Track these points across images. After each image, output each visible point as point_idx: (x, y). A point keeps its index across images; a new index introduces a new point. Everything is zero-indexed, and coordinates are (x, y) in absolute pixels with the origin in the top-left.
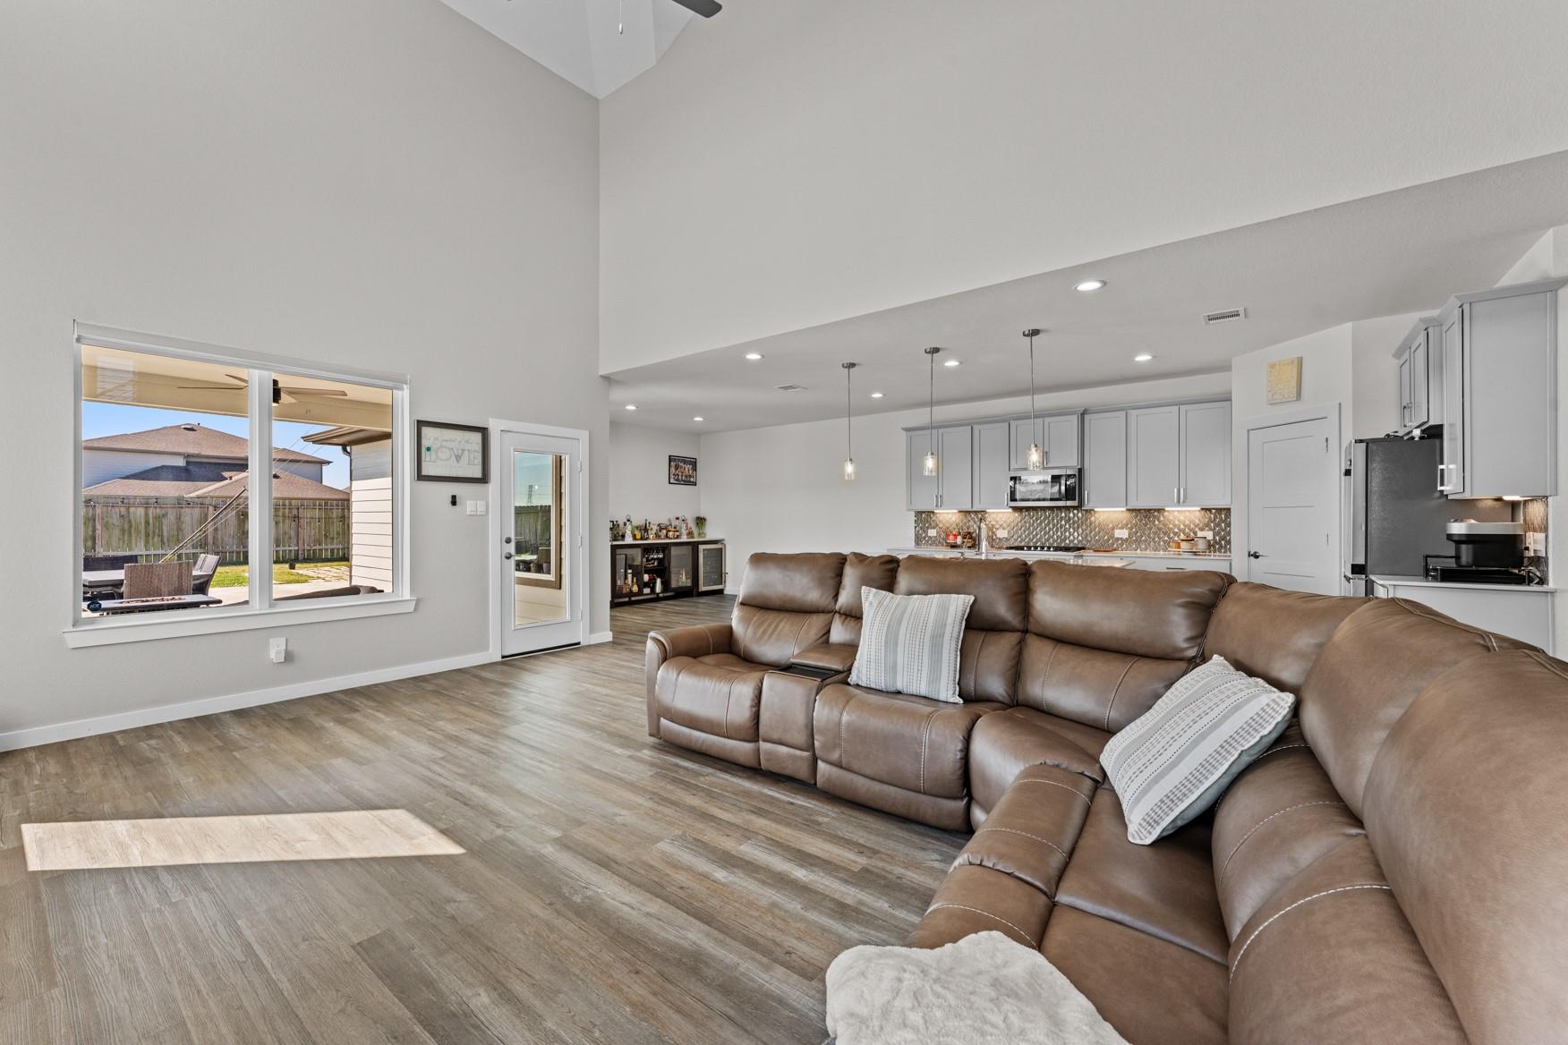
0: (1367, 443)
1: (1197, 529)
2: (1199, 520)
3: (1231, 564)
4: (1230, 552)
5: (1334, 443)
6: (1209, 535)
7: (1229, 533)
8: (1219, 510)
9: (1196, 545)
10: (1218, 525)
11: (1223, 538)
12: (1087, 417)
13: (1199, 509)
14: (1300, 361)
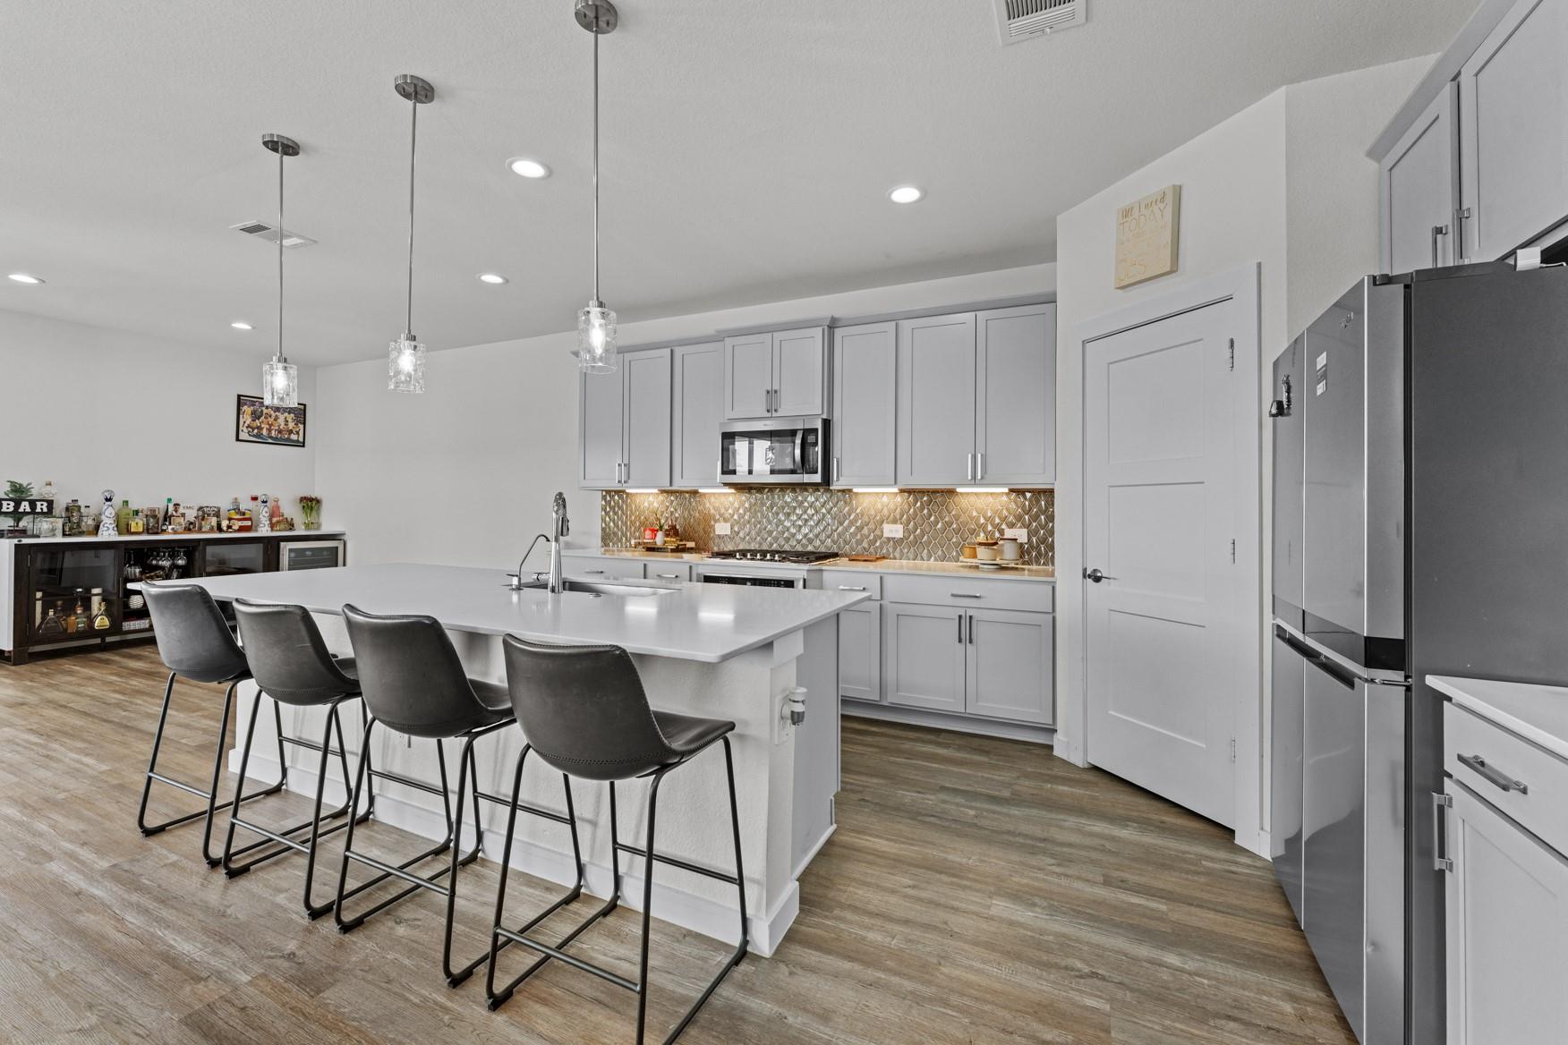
0: (1407, 287)
1: (1004, 526)
2: (1008, 510)
3: (1054, 588)
4: (1053, 564)
5: (1246, 350)
6: (1021, 535)
7: (1052, 533)
8: (1037, 493)
9: (1001, 552)
10: (1036, 517)
11: (1044, 541)
12: (838, 333)
13: (1006, 490)
14: (1178, 192)
